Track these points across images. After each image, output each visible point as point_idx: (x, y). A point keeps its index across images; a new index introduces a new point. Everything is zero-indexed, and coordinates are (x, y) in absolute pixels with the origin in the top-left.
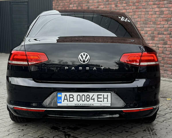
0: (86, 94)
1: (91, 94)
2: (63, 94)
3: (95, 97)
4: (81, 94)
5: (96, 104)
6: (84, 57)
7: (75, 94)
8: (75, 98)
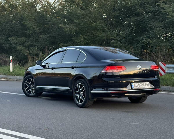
1: (143, 83)
2: (134, 83)
3: (144, 84)
4: (140, 83)
5: (146, 87)
6: (139, 67)
8: (138, 85)
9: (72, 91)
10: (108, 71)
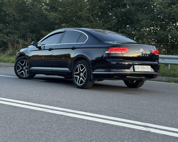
0: (143, 66)
2: (136, 66)
3: (146, 68)
4: (141, 66)
7: (140, 66)
9: (72, 72)
10: (112, 52)
